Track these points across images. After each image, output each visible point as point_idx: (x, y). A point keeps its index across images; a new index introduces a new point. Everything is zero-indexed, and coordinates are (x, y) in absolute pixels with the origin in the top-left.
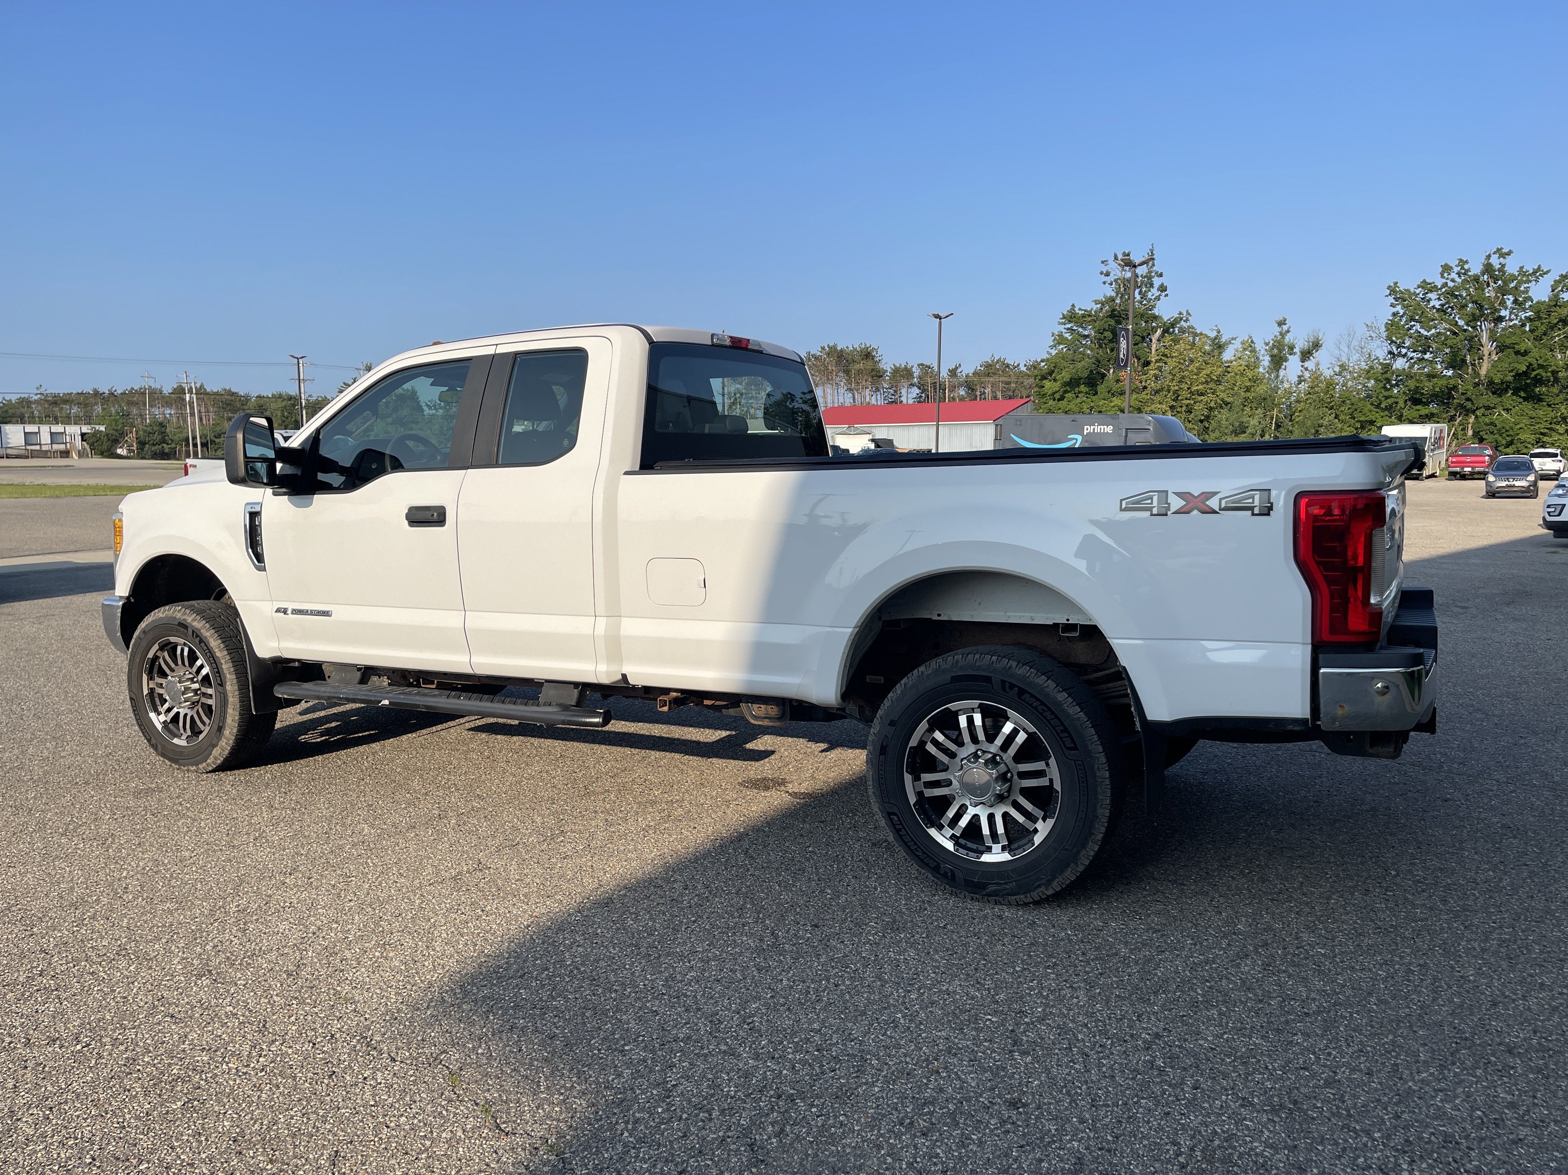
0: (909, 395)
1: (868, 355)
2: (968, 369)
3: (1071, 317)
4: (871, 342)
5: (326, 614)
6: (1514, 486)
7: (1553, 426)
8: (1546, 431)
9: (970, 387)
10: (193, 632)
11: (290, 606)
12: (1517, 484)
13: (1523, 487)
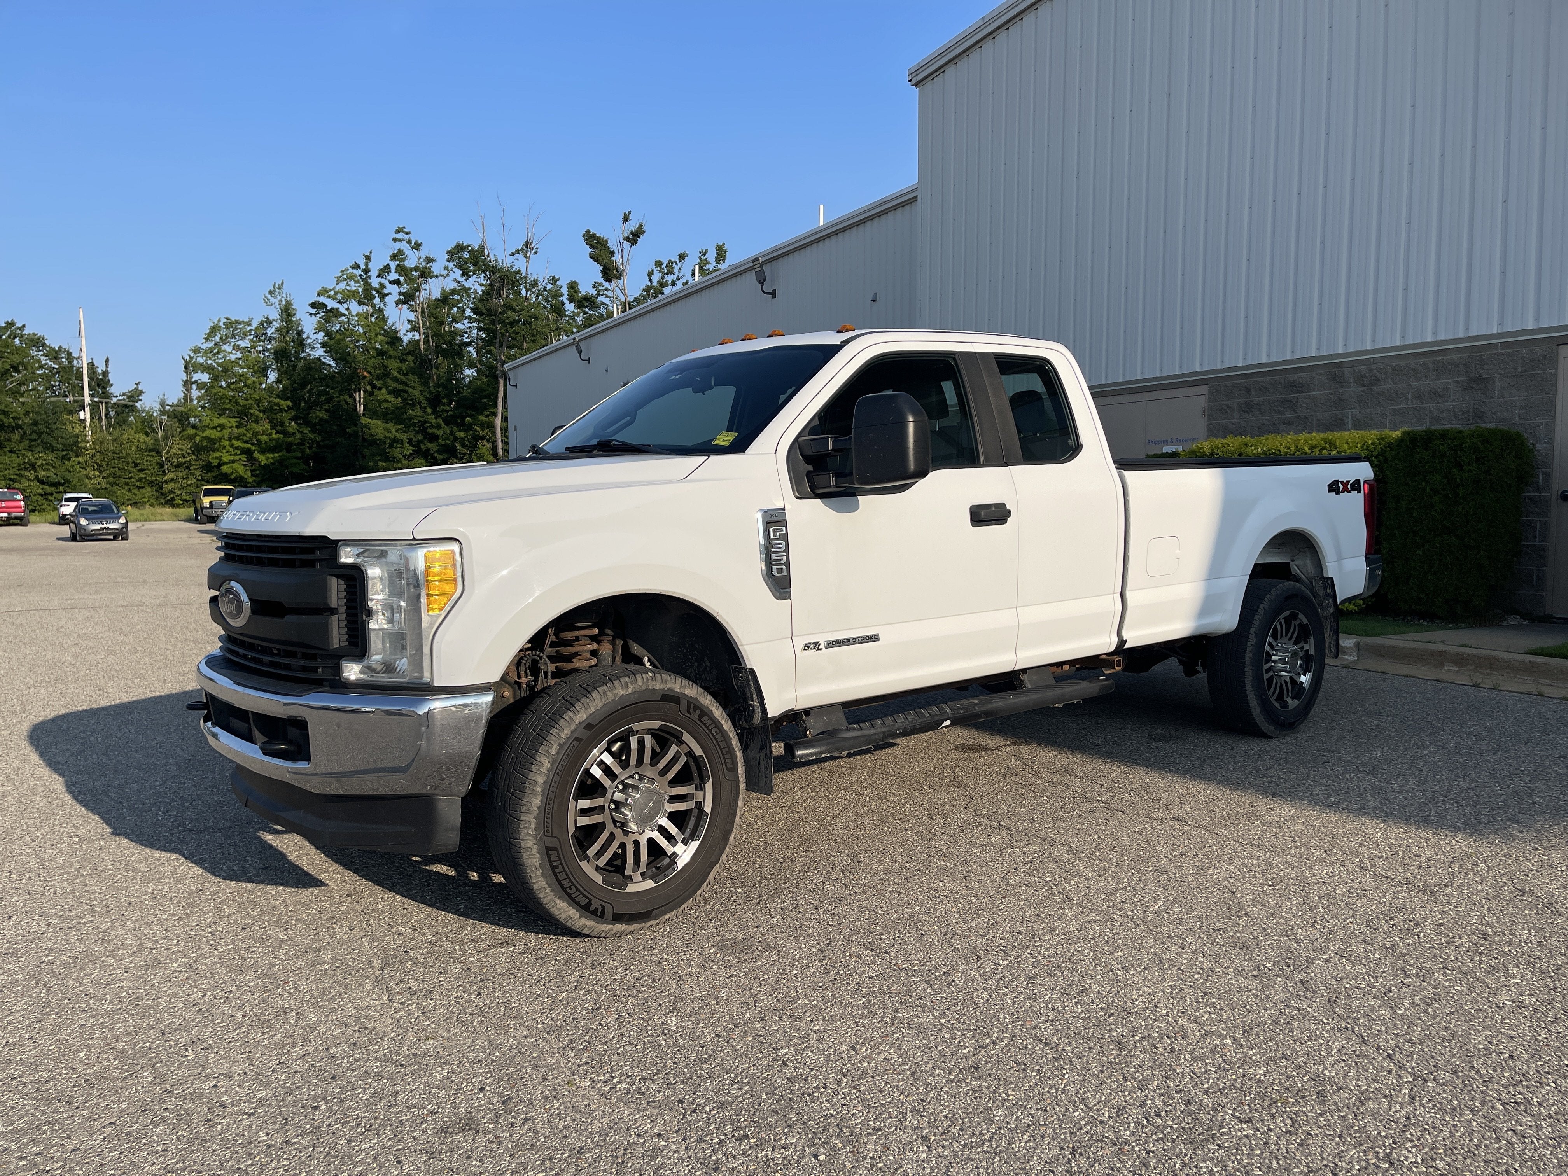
5: (874, 638)
6: (108, 529)
7: (22, 472)
8: (15, 477)
10: (689, 703)
11: (822, 640)
12: (112, 526)
13: (117, 529)
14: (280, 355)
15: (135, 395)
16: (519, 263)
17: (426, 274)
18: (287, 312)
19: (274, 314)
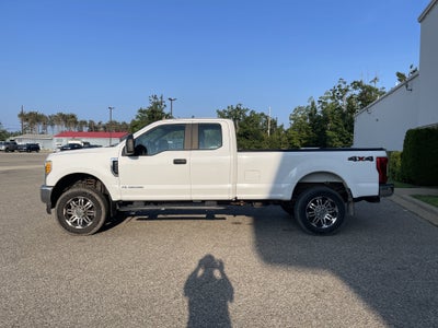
0: (86, 129)
1: (73, 116)
2: (104, 123)
3: (141, 111)
4: (74, 113)
5: (142, 187)
9: (104, 127)
14: (310, 115)
15: (282, 126)
16: (373, 85)
17: (346, 90)
18: (313, 103)
19: (310, 104)
